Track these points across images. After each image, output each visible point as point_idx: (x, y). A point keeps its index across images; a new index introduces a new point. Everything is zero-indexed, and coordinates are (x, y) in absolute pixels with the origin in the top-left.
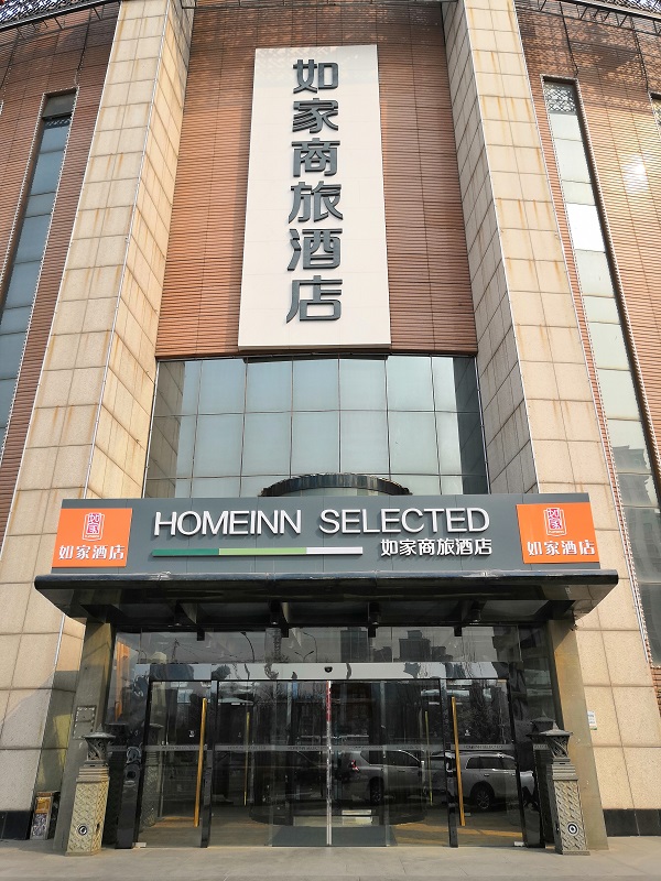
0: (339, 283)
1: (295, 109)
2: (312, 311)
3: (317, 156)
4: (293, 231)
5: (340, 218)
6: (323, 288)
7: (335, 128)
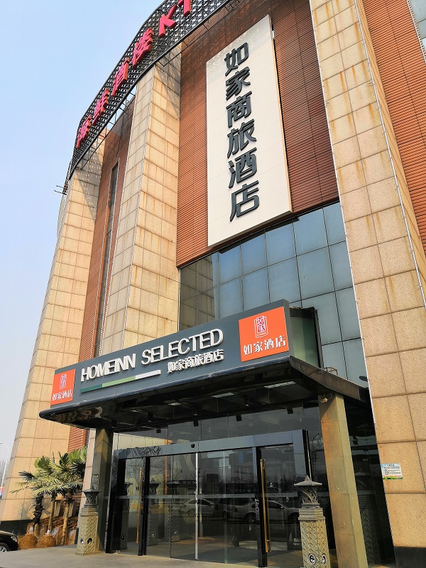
0: (257, 183)
1: (227, 85)
2: (244, 208)
3: (239, 108)
4: (230, 162)
5: (254, 140)
6: (249, 190)
7: (248, 84)
